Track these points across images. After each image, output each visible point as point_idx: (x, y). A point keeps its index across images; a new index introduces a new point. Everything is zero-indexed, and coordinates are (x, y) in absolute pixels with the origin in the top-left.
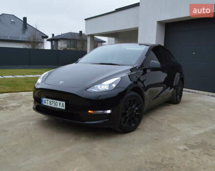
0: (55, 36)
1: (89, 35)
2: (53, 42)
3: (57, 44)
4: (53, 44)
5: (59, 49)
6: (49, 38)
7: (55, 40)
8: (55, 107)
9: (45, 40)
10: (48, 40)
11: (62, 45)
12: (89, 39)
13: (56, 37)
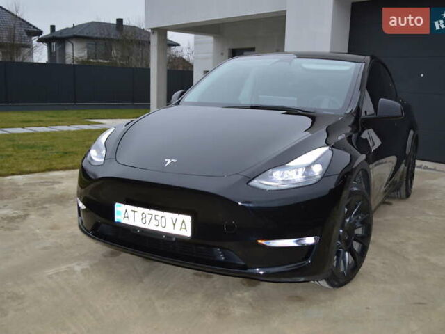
0: (56, 30)
1: (153, 29)
2: (54, 44)
3: (63, 49)
4: (54, 50)
5: (69, 61)
6: (44, 35)
7: (57, 40)
8: (159, 229)
9: (35, 39)
10: (39, 41)
11: (75, 53)
12: (154, 40)
13: (61, 32)
